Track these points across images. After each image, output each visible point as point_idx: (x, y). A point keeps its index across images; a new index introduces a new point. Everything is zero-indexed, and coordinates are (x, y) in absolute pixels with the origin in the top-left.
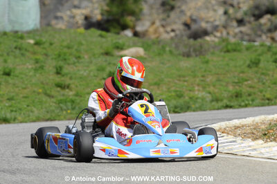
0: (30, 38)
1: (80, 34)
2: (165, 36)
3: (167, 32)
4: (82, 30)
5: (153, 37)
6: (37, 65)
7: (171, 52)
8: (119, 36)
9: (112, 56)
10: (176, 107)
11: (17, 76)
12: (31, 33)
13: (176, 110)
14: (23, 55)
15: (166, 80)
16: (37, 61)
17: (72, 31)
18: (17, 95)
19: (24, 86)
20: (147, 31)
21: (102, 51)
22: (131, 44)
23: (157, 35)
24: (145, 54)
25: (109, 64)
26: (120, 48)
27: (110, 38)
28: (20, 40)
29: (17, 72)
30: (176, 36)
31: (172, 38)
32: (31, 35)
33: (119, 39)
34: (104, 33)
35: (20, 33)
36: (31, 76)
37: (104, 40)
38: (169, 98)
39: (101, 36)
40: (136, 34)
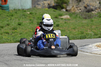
0: (28, 12)
1: (47, 10)
2: (77, 11)
3: (78, 10)
4: (47, 9)
5: (73, 11)
6: (30, 21)
7: (79, 17)
8: (61, 11)
9: (58, 18)
10: (81, 37)
11: (23, 26)
12: (28, 10)
13: (81, 38)
14: (25, 17)
15: (78, 27)
16: (30, 20)
17: (44, 9)
18: (23, 32)
19: (26, 29)
20: (71, 9)
21: (54, 17)
22: (65, 14)
23: (74, 11)
24: (70, 18)
25: (57, 21)
26: (61, 15)
27: (57, 12)
28: (24, 12)
29: (23, 24)
30: (81, 11)
31: (80, 12)
32: (29, 11)
33: (61, 12)
34: (55, 10)
35: (24, 10)
36: (28, 25)
37: (55, 12)
38: (79, 34)
39: (54, 11)
40: (67, 10)
